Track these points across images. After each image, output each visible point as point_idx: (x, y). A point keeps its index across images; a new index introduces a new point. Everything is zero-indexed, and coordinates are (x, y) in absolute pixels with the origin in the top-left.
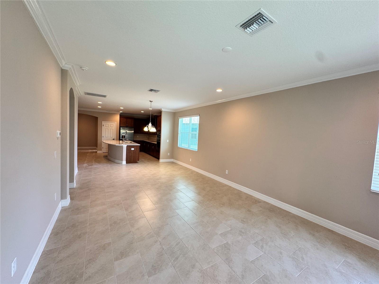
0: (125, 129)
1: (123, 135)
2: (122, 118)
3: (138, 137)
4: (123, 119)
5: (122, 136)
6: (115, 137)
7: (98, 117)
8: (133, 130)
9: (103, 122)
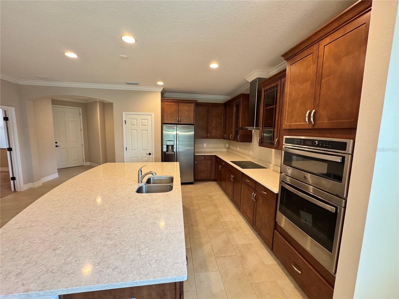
0: (174, 128)
1: (169, 143)
2: (166, 103)
3: (205, 145)
4: (168, 103)
5: (168, 146)
6: (151, 149)
7: (112, 103)
8: (193, 129)
9: (124, 114)
